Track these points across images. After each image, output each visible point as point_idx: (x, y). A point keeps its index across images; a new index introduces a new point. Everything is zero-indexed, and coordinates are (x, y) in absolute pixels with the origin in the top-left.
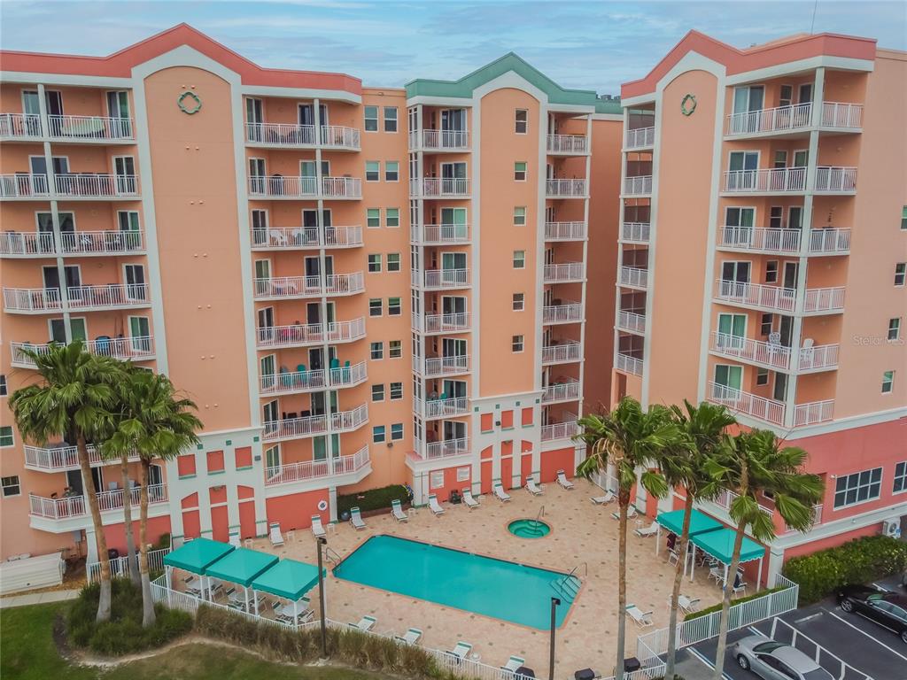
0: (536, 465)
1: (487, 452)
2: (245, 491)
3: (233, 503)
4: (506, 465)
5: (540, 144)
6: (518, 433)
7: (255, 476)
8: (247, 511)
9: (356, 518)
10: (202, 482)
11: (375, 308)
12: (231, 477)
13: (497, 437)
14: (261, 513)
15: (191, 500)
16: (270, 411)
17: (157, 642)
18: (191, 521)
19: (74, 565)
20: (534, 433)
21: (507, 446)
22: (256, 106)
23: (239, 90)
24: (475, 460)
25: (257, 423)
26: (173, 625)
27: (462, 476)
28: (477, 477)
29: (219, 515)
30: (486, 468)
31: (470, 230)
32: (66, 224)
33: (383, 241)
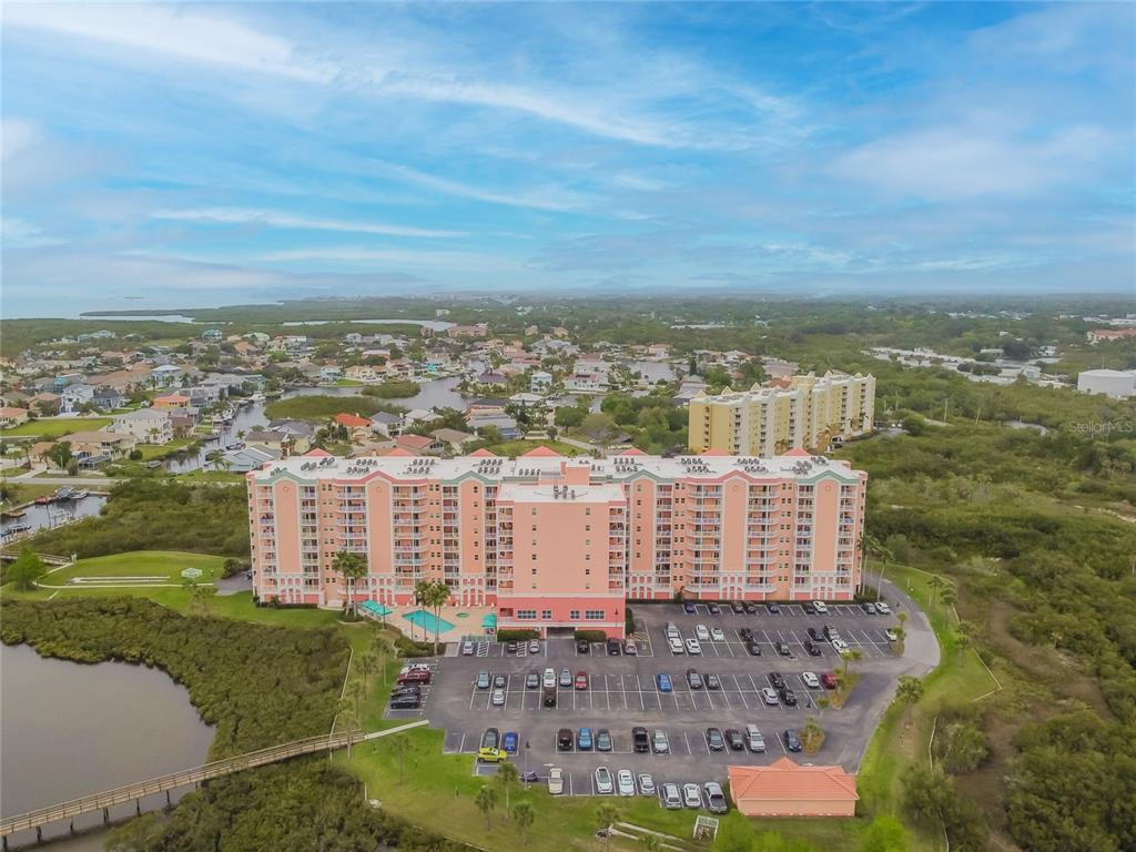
0: (484, 598)
1: (465, 591)
2: (389, 591)
3: (386, 594)
4: (473, 597)
5: (483, 497)
6: (477, 587)
7: (392, 587)
8: (389, 596)
9: (420, 604)
10: (378, 587)
11: (432, 542)
12: (386, 587)
13: (469, 587)
14: (393, 599)
15: (374, 591)
16: (399, 569)
17: (356, 621)
18: (375, 596)
19: (345, 604)
20: (483, 587)
21: (473, 590)
22: (397, 490)
23: (391, 485)
24: (462, 594)
25: (393, 572)
26: (360, 619)
27: (457, 598)
28: (462, 598)
29: (382, 596)
30: (465, 597)
31: (458, 523)
32: (350, 518)
33: (435, 522)
